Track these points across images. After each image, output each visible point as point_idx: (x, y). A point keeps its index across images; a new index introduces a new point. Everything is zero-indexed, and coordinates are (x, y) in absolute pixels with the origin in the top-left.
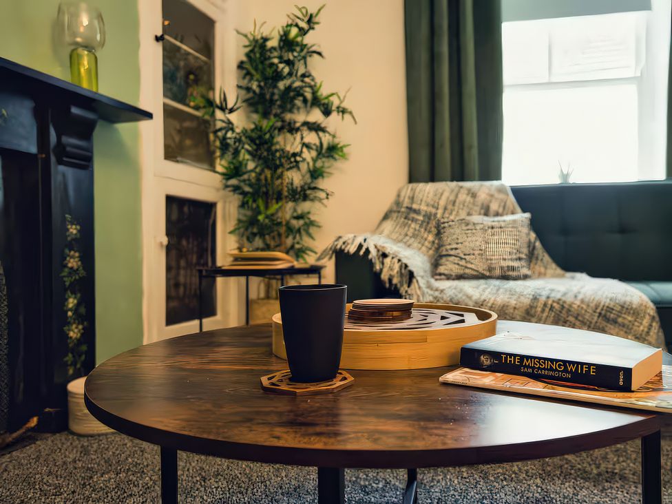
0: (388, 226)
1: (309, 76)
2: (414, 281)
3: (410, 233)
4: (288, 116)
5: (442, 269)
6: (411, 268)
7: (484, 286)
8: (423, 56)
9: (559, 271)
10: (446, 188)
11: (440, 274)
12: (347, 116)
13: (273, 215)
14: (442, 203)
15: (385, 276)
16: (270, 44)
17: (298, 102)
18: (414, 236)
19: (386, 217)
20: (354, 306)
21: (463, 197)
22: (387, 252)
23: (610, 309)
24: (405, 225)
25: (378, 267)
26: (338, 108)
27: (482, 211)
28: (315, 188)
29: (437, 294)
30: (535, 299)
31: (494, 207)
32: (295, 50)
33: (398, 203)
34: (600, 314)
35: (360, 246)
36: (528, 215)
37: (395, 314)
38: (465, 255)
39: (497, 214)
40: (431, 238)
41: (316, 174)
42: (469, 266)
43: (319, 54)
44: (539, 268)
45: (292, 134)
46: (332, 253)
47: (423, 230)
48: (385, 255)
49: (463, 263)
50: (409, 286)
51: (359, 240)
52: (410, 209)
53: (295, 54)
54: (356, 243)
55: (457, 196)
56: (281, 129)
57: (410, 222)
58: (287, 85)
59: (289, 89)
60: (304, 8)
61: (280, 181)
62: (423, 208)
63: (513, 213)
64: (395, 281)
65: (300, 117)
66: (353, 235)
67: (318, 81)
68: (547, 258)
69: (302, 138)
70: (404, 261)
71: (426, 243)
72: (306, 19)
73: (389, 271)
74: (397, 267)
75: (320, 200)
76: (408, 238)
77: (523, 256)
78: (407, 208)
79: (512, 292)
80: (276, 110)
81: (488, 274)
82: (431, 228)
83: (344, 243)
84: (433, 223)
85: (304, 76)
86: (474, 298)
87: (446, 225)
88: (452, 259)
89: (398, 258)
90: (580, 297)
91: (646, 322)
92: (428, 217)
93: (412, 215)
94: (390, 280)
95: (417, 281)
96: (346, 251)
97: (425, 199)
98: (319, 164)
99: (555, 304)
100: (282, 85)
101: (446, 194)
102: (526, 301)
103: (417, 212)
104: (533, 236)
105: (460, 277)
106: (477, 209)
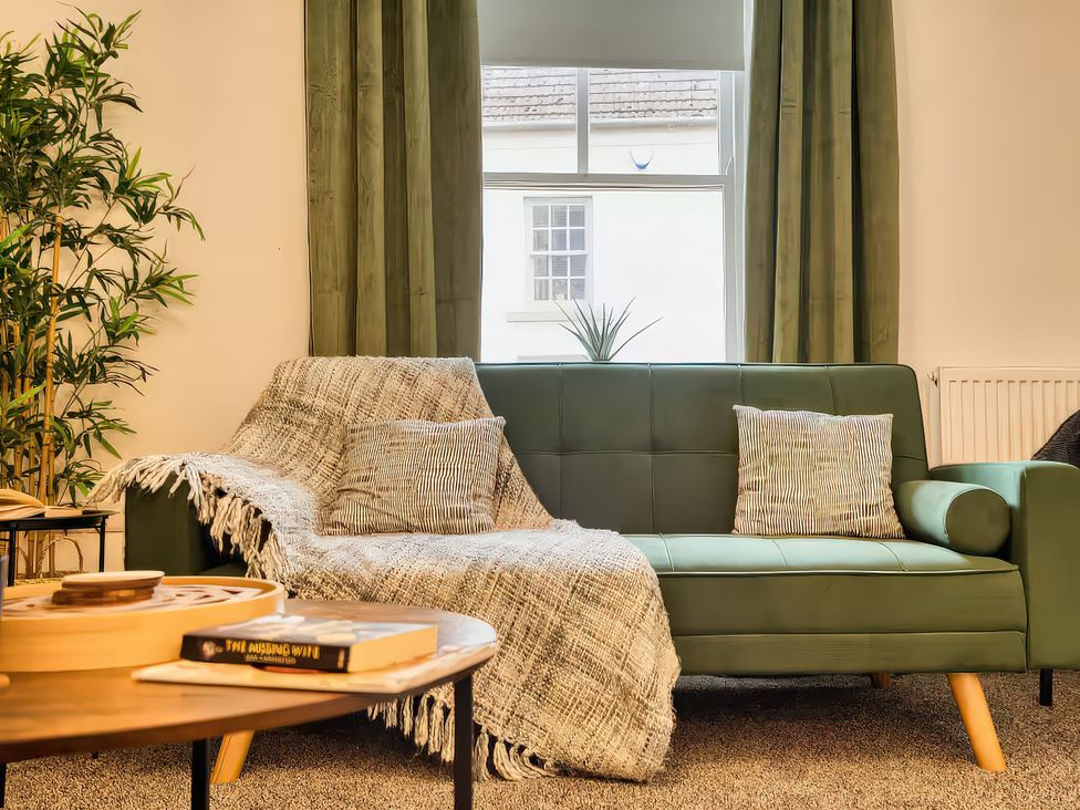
0: (253, 434)
1: (110, 138)
2: (271, 536)
3: (293, 449)
4: (66, 214)
5: (337, 516)
6: (267, 515)
7: (399, 544)
8: (338, 121)
9: (545, 516)
10: (366, 367)
11: (334, 525)
12: (186, 223)
13: (23, 408)
14: (355, 394)
15: (216, 532)
16: (26, 69)
17: (90, 187)
18: (300, 455)
19: (250, 418)
20: (64, 585)
21: (393, 383)
22: (224, 487)
23: (590, 580)
24: (282, 433)
25: (204, 516)
26: (166, 208)
27: (427, 411)
28: (115, 359)
29: (312, 560)
30: (476, 565)
31: (447, 403)
32: (80, 84)
33: (274, 393)
34: (574, 588)
35: (173, 477)
36: (501, 420)
37: (123, 593)
38: (381, 489)
39: (450, 417)
40: (330, 457)
41: (116, 331)
42: (386, 509)
43: (132, 103)
44: (509, 511)
45: (73, 248)
46: (120, 491)
47: (316, 444)
48: (220, 493)
49: (376, 504)
50: (260, 550)
51: (174, 465)
52: (295, 404)
53: (81, 91)
54: (165, 472)
55: (383, 381)
56: (46, 240)
57: (294, 428)
58: (64, 151)
59: (65, 159)
60: (94, 15)
61: (42, 342)
62: (320, 402)
63: (477, 416)
64: (235, 539)
65: (89, 216)
66: (158, 458)
67: (131, 151)
68: (529, 493)
69: (90, 262)
70: (256, 503)
71: (322, 468)
72: (100, 36)
73: (225, 522)
74: (239, 514)
75: (129, 382)
76: (287, 458)
77: (484, 492)
78: (291, 402)
79: (440, 556)
80: (37, 197)
81: (416, 523)
82: (330, 441)
83: (142, 472)
84: (336, 431)
85: (97, 137)
86: (374, 567)
87: (357, 435)
88: (356, 496)
89: (243, 497)
90: (548, 559)
91: (642, 598)
92: (328, 419)
93: (299, 415)
94: (227, 537)
95: (275, 538)
96: (144, 487)
97: (324, 385)
98: (126, 311)
99: (507, 575)
100: (52, 151)
101: (363, 378)
102: (461, 569)
103: (308, 410)
104: (508, 455)
105: (370, 530)
106: (416, 406)
